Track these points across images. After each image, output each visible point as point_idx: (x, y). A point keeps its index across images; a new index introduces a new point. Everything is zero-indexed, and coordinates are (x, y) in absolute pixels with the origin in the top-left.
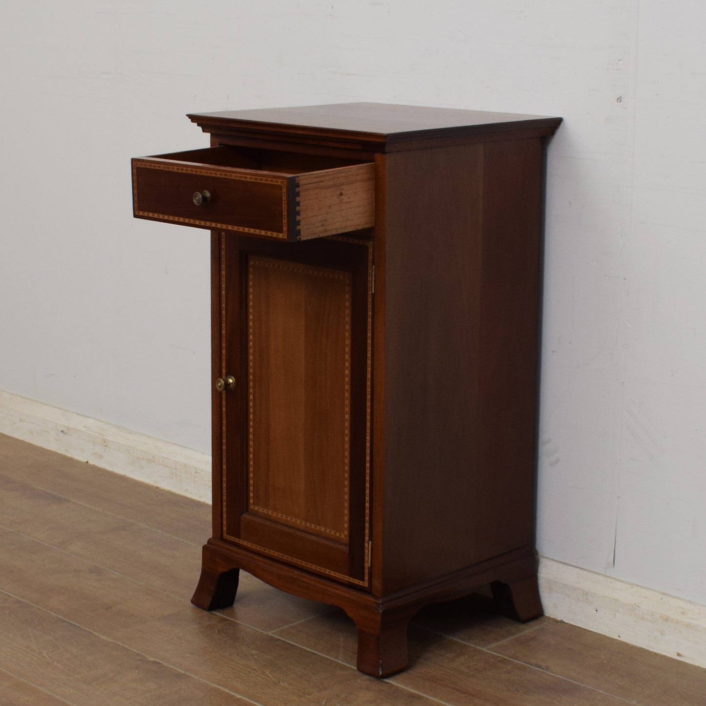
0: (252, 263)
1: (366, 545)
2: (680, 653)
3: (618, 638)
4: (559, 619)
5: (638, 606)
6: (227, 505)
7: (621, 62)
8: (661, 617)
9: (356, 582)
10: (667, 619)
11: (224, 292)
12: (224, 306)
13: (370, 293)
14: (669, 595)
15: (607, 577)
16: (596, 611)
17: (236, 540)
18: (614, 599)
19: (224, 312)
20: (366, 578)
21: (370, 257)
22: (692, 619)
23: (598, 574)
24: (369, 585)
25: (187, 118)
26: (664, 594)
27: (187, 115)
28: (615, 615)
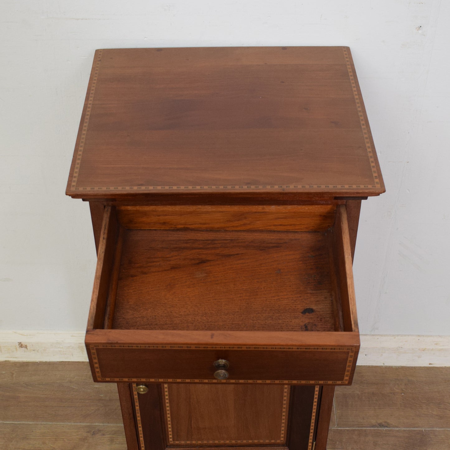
2: (431, 363)
3: (384, 365)
5: (402, 348)
8: (419, 350)
10: (424, 350)
14: (423, 336)
16: (366, 355)
18: (382, 347)
22: (443, 346)
26: (419, 336)
28: (382, 355)
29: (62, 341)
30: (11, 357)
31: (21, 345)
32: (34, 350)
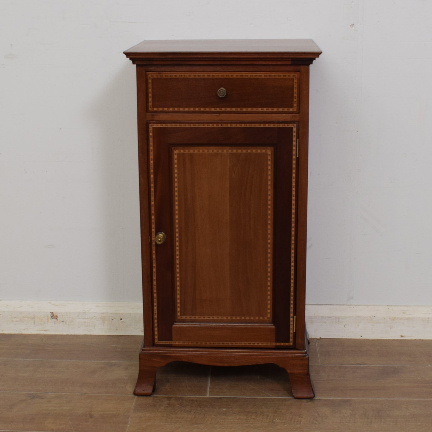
0: (176, 152)
1: (291, 319)
2: (403, 335)
3: (361, 338)
4: (318, 337)
5: (375, 317)
6: (158, 322)
7: (353, 3)
8: (390, 319)
9: (282, 344)
10: (394, 319)
11: (152, 176)
12: (152, 185)
13: (294, 157)
14: (392, 306)
15: (349, 305)
16: (345, 326)
17: (168, 343)
18: (357, 317)
19: (152, 190)
20: (291, 340)
21: (294, 134)
22: (410, 315)
23: (343, 305)
24: (293, 344)
25: (124, 54)
27: (124, 53)
28: (359, 325)
29: (88, 311)
30: (42, 330)
31: (53, 316)
32: (63, 321)
